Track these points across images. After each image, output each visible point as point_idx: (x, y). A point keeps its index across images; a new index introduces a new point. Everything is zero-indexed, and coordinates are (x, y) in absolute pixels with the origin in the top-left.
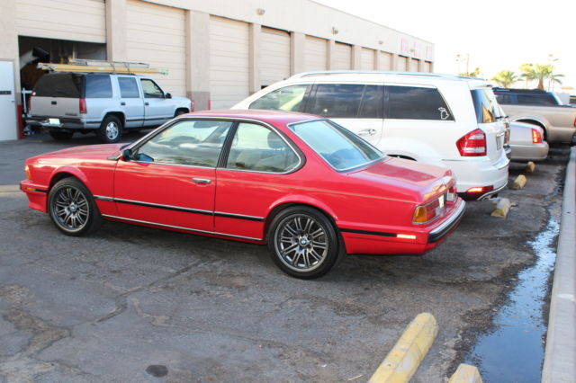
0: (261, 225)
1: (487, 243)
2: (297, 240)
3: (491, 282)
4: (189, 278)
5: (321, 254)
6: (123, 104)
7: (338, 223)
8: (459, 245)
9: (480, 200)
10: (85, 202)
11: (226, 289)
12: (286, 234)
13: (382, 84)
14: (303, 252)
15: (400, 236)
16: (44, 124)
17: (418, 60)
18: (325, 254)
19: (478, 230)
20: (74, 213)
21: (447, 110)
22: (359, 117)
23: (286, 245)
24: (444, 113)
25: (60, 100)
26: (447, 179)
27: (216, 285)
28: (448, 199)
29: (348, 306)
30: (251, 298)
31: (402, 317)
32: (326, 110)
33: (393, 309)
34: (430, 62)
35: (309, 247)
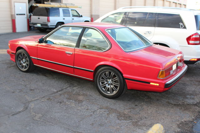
0: (92, 74)
1: (197, 83)
2: (107, 81)
3: (196, 105)
4: (61, 95)
5: (117, 88)
6: (64, 19)
7: (124, 75)
8: (184, 84)
9: (196, 64)
10: (28, 59)
11: (74, 101)
12: (103, 78)
13: (156, 12)
14: (109, 86)
15: (151, 84)
16: (35, 26)
17: (180, 4)
18: (118, 88)
19: (194, 77)
20: (25, 63)
21: (183, 24)
22: (145, 26)
23: (102, 83)
24: (182, 26)
25: (41, 17)
26: (180, 55)
27: (70, 99)
28: (179, 65)
29: (125, 114)
30: (82, 107)
31: (149, 123)
32: (136, 23)
33: (146, 118)
34: (185, 5)
35: (112, 84)
